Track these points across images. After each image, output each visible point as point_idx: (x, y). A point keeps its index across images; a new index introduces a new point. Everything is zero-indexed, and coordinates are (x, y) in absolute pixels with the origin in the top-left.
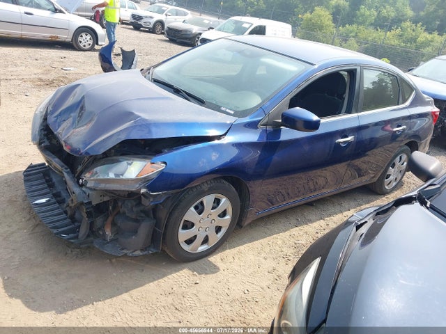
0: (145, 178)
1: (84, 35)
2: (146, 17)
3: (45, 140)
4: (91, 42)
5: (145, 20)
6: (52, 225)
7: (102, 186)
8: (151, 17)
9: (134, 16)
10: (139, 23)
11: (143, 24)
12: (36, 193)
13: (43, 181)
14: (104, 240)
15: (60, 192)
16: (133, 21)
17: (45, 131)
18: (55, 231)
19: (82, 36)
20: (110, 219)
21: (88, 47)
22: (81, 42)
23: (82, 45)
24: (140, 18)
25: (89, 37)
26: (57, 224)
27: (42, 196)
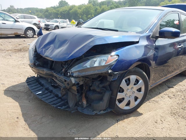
0: (110, 64)
1: (29, 31)
2: (51, 25)
3: (37, 62)
4: (32, 34)
5: (50, 26)
6: (52, 103)
7: (84, 74)
8: (53, 25)
9: (46, 25)
10: (48, 27)
11: (50, 28)
12: (36, 90)
13: (37, 83)
14: (83, 107)
15: (48, 88)
16: (45, 27)
17: (36, 57)
18: (55, 106)
19: (28, 32)
20: (84, 95)
21: (31, 36)
22: (28, 34)
23: (28, 36)
24: (48, 25)
25: (31, 32)
26: (54, 102)
27: (39, 90)
